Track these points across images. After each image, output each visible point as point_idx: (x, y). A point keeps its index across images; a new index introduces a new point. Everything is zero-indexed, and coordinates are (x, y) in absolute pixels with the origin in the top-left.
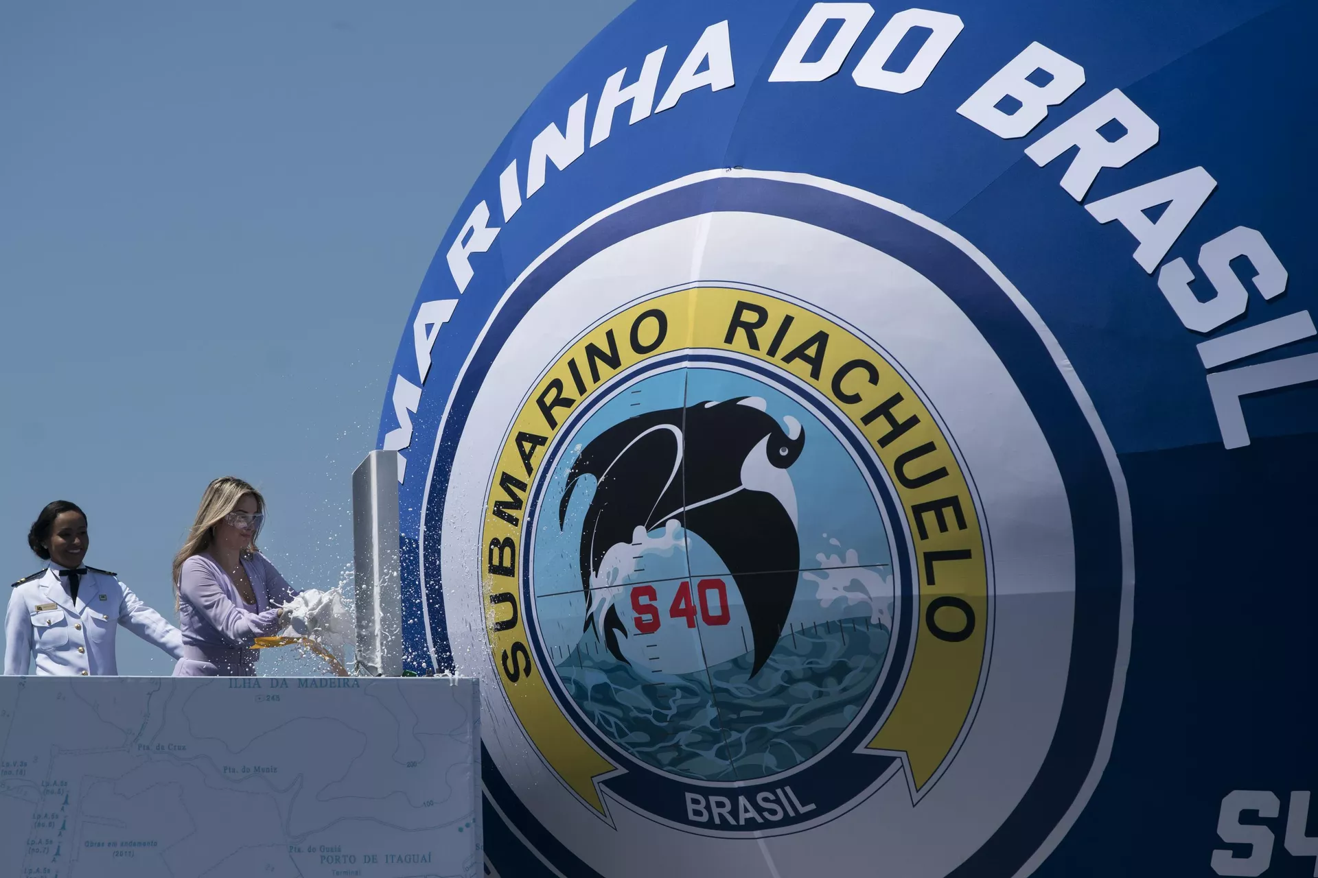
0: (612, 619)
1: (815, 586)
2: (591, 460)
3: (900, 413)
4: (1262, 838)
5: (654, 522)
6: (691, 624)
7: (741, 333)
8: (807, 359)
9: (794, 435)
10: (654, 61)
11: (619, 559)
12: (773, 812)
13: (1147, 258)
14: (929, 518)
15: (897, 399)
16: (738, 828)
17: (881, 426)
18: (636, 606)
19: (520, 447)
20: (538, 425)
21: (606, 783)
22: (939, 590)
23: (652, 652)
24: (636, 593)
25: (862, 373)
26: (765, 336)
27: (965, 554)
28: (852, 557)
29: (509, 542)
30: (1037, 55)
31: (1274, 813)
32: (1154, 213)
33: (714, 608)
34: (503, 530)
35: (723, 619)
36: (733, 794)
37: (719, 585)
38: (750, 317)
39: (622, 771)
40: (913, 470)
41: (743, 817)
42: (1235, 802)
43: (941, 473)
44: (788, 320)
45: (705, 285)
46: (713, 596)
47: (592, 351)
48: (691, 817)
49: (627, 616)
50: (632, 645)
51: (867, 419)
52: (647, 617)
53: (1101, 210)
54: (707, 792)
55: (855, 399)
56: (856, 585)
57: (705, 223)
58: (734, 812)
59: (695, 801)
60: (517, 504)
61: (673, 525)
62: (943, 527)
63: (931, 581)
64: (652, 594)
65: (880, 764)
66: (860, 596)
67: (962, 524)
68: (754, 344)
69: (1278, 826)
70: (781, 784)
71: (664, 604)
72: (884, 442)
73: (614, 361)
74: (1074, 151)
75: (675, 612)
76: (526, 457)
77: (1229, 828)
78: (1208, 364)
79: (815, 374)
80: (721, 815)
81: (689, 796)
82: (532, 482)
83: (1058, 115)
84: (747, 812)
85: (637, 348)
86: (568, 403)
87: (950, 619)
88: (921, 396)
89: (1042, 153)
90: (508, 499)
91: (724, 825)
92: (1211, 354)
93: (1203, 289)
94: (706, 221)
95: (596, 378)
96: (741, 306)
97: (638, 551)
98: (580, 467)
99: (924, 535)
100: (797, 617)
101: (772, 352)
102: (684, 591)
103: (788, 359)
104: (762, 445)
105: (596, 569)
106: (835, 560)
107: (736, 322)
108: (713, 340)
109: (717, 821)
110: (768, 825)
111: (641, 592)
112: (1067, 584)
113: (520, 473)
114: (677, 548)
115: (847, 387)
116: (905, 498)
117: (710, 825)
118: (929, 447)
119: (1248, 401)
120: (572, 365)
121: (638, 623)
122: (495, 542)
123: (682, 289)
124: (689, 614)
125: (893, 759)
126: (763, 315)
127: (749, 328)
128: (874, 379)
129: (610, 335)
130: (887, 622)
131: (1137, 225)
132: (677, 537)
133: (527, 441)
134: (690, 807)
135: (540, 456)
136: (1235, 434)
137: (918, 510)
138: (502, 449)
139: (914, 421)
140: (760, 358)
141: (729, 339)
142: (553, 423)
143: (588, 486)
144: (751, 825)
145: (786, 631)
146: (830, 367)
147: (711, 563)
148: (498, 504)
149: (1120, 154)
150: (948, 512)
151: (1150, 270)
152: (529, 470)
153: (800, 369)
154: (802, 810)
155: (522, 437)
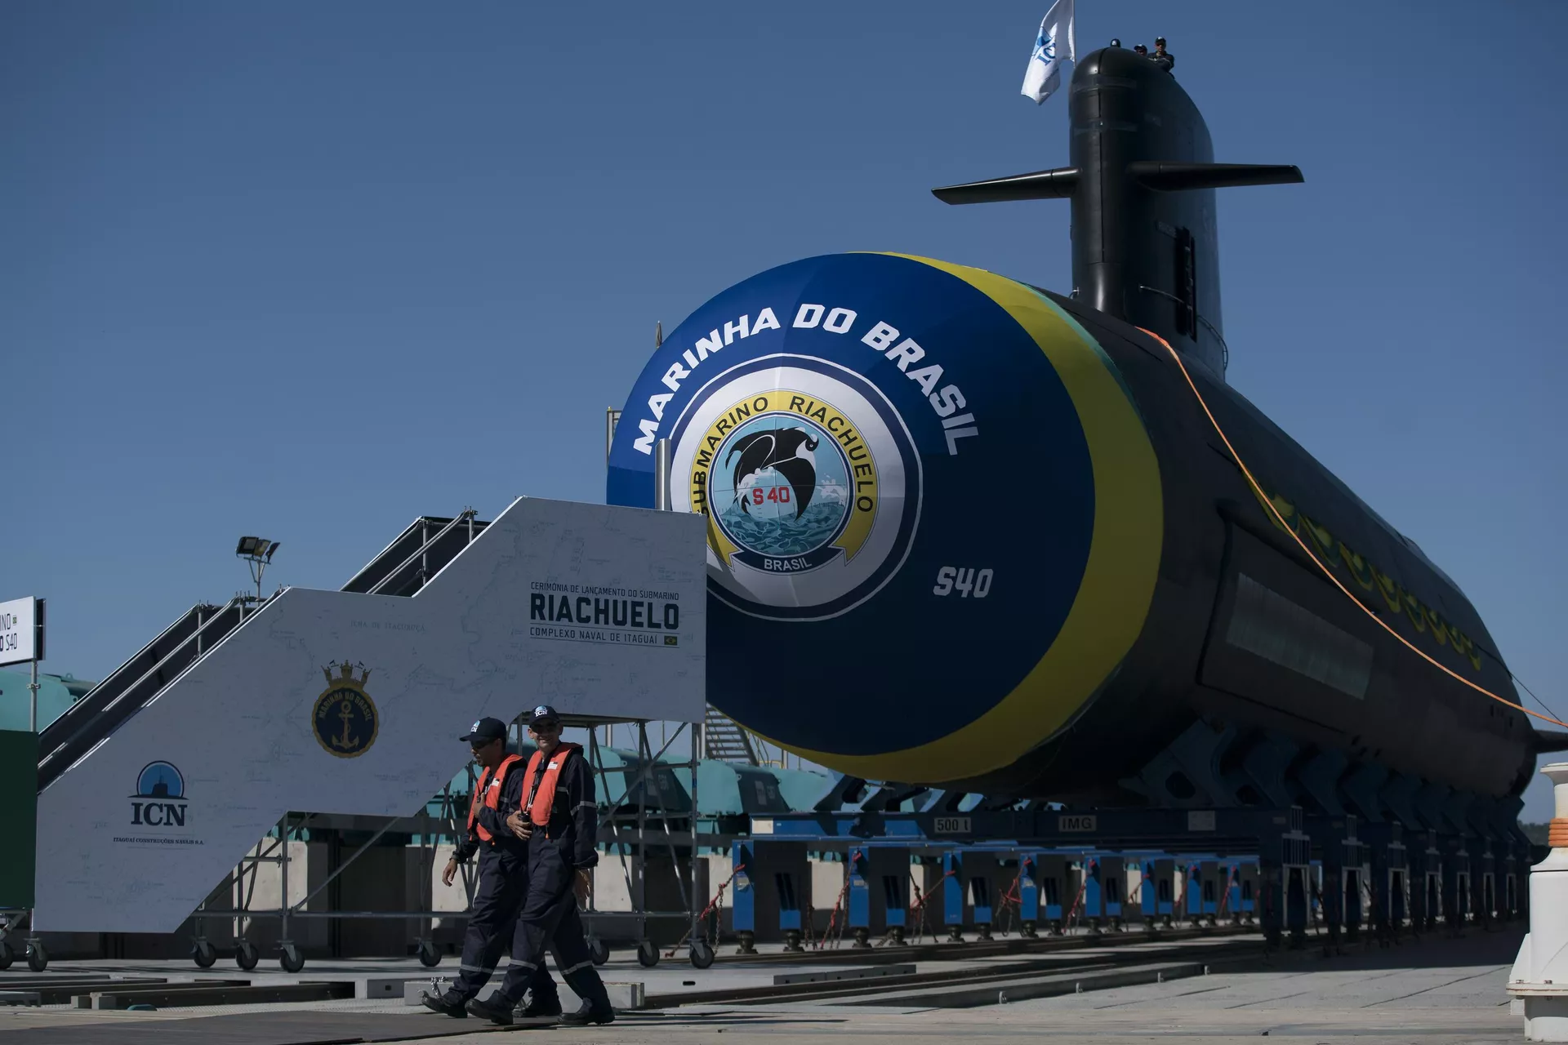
0: (745, 499)
1: (821, 490)
2: (738, 446)
3: (851, 435)
4: (949, 582)
5: (763, 467)
6: (775, 502)
7: (795, 406)
8: (819, 416)
9: (815, 441)
10: (744, 320)
11: (749, 479)
12: (797, 566)
13: (926, 391)
14: (860, 470)
15: (850, 431)
16: (782, 571)
17: (845, 439)
18: (755, 496)
19: (710, 442)
20: (718, 434)
21: (735, 555)
22: (863, 494)
23: (760, 511)
24: (755, 491)
25: (838, 422)
26: (804, 407)
27: (871, 483)
28: (834, 482)
29: (703, 473)
30: (882, 326)
31: (954, 575)
32: (927, 378)
33: (784, 497)
34: (700, 469)
35: (787, 500)
36: (783, 560)
37: (787, 489)
38: (797, 401)
39: (742, 551)
40: (855, 454)
41: (785, 567)
42: (945, 570)
43: (864, 456)
44: (812, 403)
45: (780, 390)
46: (784, 493)
47: (738, 410)
48: (765, 567)
49: (751, 498)
50: (752, 509)
51: (840, 437)
52: (759, 499)
53: (911, 375)
54: (773, 559)
55: (836, 430)
56: (834, 491)
57: (778, 371)
58: (782, 566)
59: (768, 562)
60: (708, 460)
61: (771, 468)
62: (864, 474)
63: (859, 491)
64: (761, 491)
65: (835, 552)
66: (836, 495)
67: (870, 473)
68: (800, 410)
69: (954, 579)
70: (801, 557)
71: (765, 494)
72: (846, 444)
73: (748, 414)
74: (900, 356)
75: (769, 497)
76: (712, 446)
77: (941, 579)
78: (945, 427)
79: (822, 421)
80: (777, 567)
81: (766, 560)
82: (714, 454)
83: (893, 344)
84: (786, 565)
85: (756, 409)
86: (730, 427)
87: (865, 504)
88: (858, 430)
89: (891, 355)
90: (704, 459)
91: (778, 570)
92: (946, 424)
93: (943, 404)
94: (779, 370)
95: (741, 419)
96: (795, 398)
97: (757, 477)
98: (734, 448)
99: (858, 476)
100: (814, 501)
101: (807, 413)
102: (773, 491)
103: (812, 415)
104: (804, 443)
105: (740, 482)
106: (828, 483)
107: (793, 403)
108: (785, 408)
109: (775, 569)
110: (794, 570)
111: (757, 492)
112: (903, 495)
113: (709, 449)
114: (772, 476)
115: (833, 425)
116: (852, 464)
117: (772, 570)
118: (861, 447)
119: (957, 441)
120: (731, 414)
121: (755, 501)
122: (697, 473)
123: (773, 391)
124: (775, 499)
125: (840, 550)
126: (803, 401)
127: (798, 405)
128: (842, 423)
129: (745, 405)
130: (844, 503)
131: (922, 381)
132: (772, 472)
133: (712, 440)
134: (766, 564)
135: (718, 445)
136: (953, 451)
137: (856, 467)
138: (702, 440)
139: (855, 438)
140: (802, 415)
141: (791, 408)
142: (723, 434)
143: (738, 455)
144: (788, 570)
145: (809, 505)
146: (827, 419)
147: (784, 481)
148: (699, 460)
149: (915, 358)
150: (866, 469)
151: (927, 396)
152: (713, 449)
153: (817, 420)
154: (807, 566)
155: (709, 438)
